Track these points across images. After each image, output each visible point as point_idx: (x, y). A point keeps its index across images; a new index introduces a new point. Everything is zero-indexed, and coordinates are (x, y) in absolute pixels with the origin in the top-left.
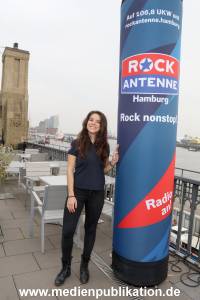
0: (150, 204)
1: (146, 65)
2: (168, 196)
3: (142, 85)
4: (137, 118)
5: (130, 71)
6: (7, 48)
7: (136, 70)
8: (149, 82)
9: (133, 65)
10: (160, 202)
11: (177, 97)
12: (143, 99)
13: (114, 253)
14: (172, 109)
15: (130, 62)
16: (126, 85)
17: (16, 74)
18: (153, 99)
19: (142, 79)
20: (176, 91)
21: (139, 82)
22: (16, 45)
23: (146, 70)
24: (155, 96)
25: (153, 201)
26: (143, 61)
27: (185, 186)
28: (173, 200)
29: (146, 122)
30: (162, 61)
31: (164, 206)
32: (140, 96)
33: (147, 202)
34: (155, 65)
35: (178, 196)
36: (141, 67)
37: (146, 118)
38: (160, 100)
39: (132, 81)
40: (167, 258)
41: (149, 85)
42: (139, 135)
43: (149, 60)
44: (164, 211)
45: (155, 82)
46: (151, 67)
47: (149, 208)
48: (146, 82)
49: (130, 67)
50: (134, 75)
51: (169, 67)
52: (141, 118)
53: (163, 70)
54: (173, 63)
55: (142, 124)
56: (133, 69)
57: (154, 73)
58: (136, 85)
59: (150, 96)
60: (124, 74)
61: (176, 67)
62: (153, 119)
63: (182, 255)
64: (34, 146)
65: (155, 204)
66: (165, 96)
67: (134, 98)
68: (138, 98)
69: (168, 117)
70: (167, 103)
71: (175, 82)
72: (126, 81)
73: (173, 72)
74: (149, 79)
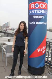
0: (39, 50)
1: (37, 6)
2: (44, 48)
3: (36, 12)
4: (34, 23)
5: (32, 8)
7: (34, 7)
8: (38, 11)
9: (33, 6)
10: (42, 49)
11: (47, 16)
12: (36, 17)
13: (28, 65)
14: (45, 20)
15: (32, 5)
16: (31, 12)
18: (39, 17)
19: (36, 10)
20: (47, 14)
21: (35, 11)
23: (37, 7)
24: (40, 16)
25: (40, 49)
26: (36, 4)
27: (50, 44)
28: (46, 48)
29: (37, 24)
30: (42, 4)
31: (43, 50)
32: (35, 16)
33: (38, 49)
34: (40, 6)
35: (47, 47)
36: (35, 6)
37: (37, 23)
39: (32, 11)
40: (44, 66)
41: (38, 12)
42: (35, 29)
43: (38, 4)
44: (43, 52)
45: (40, 11)
46: (38, 6)
47: (38, 51)
48: (37, 11)
49: (32, 6)
50: (33, 9)
52: (35, 23)
53: (42, 7)
54: (45, 5)
55: (36, 25)
56: (33, 7)
57: (39, 8)
58: (34, 12)
59: (38, 16)
60: (30, 9)
61: (46, 6)
62: (39, 23)
63: (49, 65)
64: (2, 32)
65: (40, 50)
66: (43, 16)
67: (33, 17)
68: (34, 17)
69: (44, 22)
70: (44, 18)
71: (46, 11)
72: (31, 11)
73: (45, 8)
74: (38, 10)
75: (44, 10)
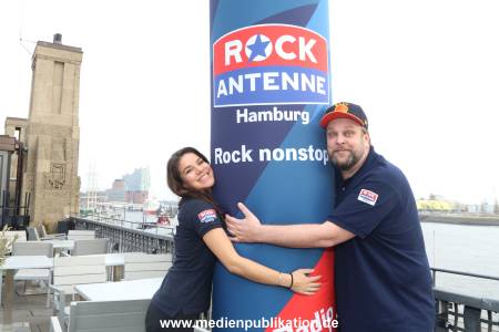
1: (258, 48)
3: (253, 88)
4: (246, 155)
5: (228, 62)
6: (40, 43)
7: (239, 59)
8: (266, 81)
9: (234, 51)
12: (255, 117)
16: (222, 91)
17: (57, 89)
18: (275, 116)
19: (252, 77)
20: (326, 98)
21: (247, 83)
22: (58, 37)
23: (259, 58)
24: (281, 108)
26: (252, 41)
29: (265, 161)
30: (291, 39)
32: (251, 109)
34: (277, 47)
36: (249, 53)
37: (264, 154)
38: (292, 116)
41: (266, 87)
48: (259, 82)
49: (228, 53)
51: (305, 49)
52: (255, 155)
53: (292, 56)
55: (257, 167)
56: (233, 58)
59: (270, 108)
62: (279, 155)
66: (301, 108)
67: (239, 115)
68: (245, 115)
69: (311, 150)
70: (306, 121)
71: (320, 79)
72: (222, 83)
73: (313, 60)
74: (266, 75)
75: (304, 76)
